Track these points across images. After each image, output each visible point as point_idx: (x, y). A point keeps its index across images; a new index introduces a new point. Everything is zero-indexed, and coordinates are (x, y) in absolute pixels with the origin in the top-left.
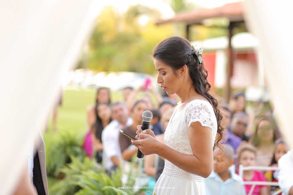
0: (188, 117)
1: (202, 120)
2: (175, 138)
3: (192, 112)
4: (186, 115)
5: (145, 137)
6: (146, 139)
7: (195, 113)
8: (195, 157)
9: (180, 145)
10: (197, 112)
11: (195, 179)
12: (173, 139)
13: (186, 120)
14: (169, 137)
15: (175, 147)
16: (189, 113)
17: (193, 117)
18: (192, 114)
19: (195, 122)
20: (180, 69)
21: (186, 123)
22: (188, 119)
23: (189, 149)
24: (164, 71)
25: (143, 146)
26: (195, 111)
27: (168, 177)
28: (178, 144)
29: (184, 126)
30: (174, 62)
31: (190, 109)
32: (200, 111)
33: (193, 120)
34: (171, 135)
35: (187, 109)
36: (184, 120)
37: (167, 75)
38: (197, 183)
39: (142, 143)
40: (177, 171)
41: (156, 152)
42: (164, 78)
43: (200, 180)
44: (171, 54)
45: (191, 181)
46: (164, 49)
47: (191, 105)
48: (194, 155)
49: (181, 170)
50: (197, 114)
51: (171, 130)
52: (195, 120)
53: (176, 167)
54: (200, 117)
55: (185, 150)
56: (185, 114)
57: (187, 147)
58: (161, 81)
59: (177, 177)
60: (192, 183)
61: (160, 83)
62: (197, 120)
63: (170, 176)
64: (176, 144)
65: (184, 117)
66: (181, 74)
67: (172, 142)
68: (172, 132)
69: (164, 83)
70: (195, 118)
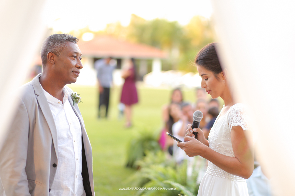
0: (230, 120)
1: (243, 124)
2: (217, 139)
3: (234, 116)
4: (228, 119)
5: (189, 140)
6: (190, 141)
7: (237, 117)
8: (236, 160)
9: (222, 147)
10: (239, 116)
11: (236, 179)
12: (215, 141)
13: (229, 123)
14: (212, 138)
15: (217, 148)
16: (231, 117)
17: (235, 121)
18: (234, 118)
19: (236, 126)
20: (221, 73)
21: (229, 126)
22: (230, 123)
23: (230, 151)
24: (206, 76)
25: (187, 148)
26: (236, 115)
27: (210, 177)
28: (220, 146)
29: (227, 129)
30: (214, 66)
31: (232, 113)
32: (241, 115)
33: (234, 124)
34: (214, 137)
35: (230, 113)
36: (227, 123)
37: (209, 80)
38: (238, 183)
39: (186, 145)
40: (219, 171)
41: (199, 154)
42: (207, 82)
43: (240, 180)
44: (211, 60)
45: (232, 181)
46: (205, 55)
47: (234, 109)
48: (236, 157)
49: (221, 171)
50: (238, 118)
51: (214, 131)
52: (236, 125)
53: (217, 167)
54: (241, 122)
55: (226, 151)
56: (228, 117)
57: (228, 149)
58: (205, 85)
59: (218, 177)
60: (233, 183)
61: (204, 88)
62: (238, 124)
63: (212, 176)
64: (218, 146)
65: (226, 120)
66: (223, 78)
67: (214, 143)
68: (215, 134)
69: (208, 88)
70: (236, 122)
